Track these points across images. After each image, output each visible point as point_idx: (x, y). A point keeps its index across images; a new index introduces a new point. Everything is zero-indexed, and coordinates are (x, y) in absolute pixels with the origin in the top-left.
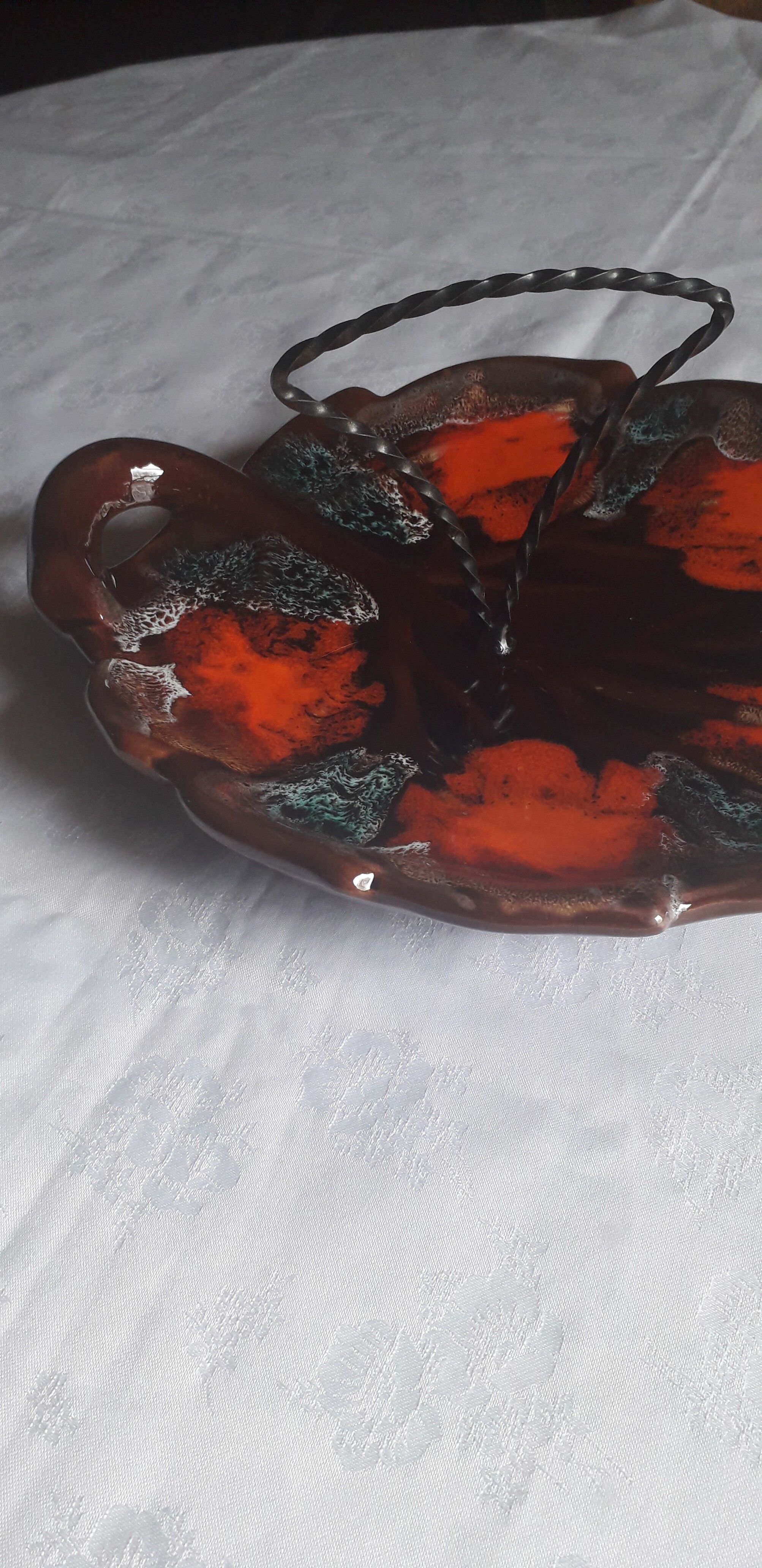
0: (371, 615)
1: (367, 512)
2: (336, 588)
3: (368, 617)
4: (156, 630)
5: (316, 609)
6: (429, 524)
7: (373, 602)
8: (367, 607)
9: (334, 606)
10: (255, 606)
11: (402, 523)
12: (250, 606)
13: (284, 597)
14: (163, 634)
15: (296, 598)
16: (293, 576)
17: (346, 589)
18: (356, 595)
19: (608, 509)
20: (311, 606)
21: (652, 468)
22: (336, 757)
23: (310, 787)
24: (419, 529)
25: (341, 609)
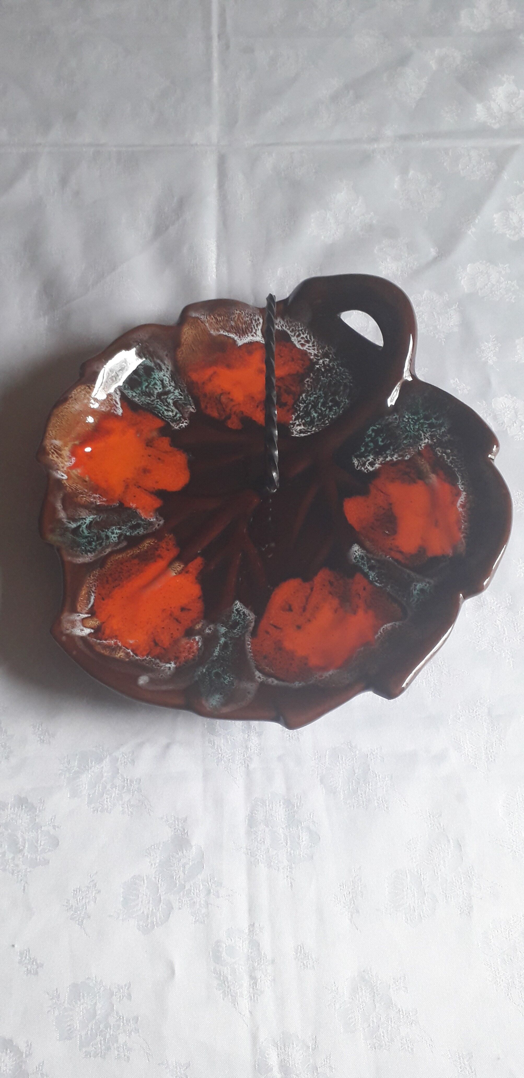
0: (295, 433)
1: (382, 441)
2: (320, 420)
3: (294, 432)
4: (294, 339)
5: (303, 409)
6: (367, 471)
7: (305, 435)
8: (301, 432)
9: (305, 417)
10: (308, 381)
11: (371, 458)
12: (307, 379)
13: (315, 396)
14: (292, 342)
15: (313, 401)
16: (331, 401)
17: (317, 425)
18: (312, 428)
19: (358, 557)
20: (306, 407)
21: (389, 587)
22: (190, 399)
23: (168, 382)
24: (364, 464)
25: (302, 420)
